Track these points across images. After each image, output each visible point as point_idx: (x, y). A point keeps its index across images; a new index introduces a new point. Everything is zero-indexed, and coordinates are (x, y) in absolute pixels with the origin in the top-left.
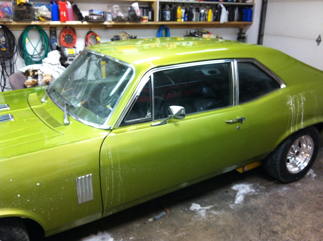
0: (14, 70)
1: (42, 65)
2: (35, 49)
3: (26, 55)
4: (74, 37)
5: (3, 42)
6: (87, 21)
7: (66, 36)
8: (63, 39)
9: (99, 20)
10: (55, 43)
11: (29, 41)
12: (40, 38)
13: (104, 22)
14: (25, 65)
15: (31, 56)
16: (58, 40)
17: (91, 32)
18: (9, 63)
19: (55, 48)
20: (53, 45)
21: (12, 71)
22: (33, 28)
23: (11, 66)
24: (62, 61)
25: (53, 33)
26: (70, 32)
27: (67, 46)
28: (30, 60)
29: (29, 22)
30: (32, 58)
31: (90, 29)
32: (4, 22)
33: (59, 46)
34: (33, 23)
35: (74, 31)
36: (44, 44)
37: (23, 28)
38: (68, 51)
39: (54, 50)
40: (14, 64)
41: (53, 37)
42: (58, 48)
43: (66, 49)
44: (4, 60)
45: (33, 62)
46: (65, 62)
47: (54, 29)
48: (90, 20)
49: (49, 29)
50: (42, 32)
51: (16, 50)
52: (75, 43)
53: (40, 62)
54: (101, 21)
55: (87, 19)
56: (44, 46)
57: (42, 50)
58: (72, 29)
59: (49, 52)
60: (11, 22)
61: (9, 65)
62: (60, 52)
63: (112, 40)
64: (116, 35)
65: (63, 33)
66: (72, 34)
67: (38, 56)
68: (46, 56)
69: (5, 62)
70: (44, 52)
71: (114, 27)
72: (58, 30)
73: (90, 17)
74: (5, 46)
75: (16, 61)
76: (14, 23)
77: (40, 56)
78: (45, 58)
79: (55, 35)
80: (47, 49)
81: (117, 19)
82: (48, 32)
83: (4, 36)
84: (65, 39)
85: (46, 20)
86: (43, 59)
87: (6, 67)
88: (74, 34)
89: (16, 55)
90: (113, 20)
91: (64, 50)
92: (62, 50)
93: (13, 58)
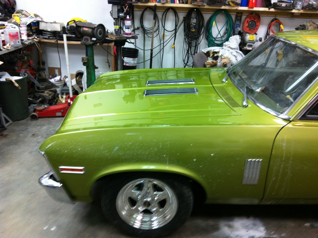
0: (197, 49)
1: (223, 48)
2: (219, 33)
3: (210, 37)
4: (257, 24)
5: (194, 23)
6: (275, 8)
7: (250, 22)
8: (247, 25)
9: (288, 7)
10: (238, 28)
11: (215, 24)
12: (226, 22)
13: (292, 10)
14: (207, 46)
15: (214, 38)
16: (241, 25)
17: (276, 19)
18: (195, 43)
19: (237, 33)
20: (236, 30)
21: (196, 51)
22: (222, 12)
23: (196, 46)
24: (241, 46)
25: (239, 18)
26: (254, 19)
27: (249, 32)
28: (212, 43)
29: (219, 7)
30: (214, 41)
31: (276, 17)
32: (199, 6)
33: (242, 31)
34: (223, 7)
35: (259, 17)
36: (228, 28)
37: (213, 11)
38: (249, 37)
39: (236, 35)
40: (198, 44)
41: (238, 23)
42: (240, 34)
43: (247, 34)
44: (191, 40)
45: (215, 44)
46: (243, 48)
47: (241, 14)
48: (278, 7)
49: (235, 14)
50: (229, 17)
51: (203, 32)
52: (257, 29)
53: (221, 45)
54: (290, 8)
55: (275, 6)
56: (228, 31)
57: (225, 33)
58: (258, 15)
59: (231, 36)
60: (204, 6)
61: (194, 45)
62: (242, 37)
63: (297, 29)
64: (302, 24)
65: (248, 19)
66: (256, 21)
67: (220, 39)
68: (227, 40)
69: (192, 42)
70: (226, 36)
71: (301, 16)
72: (244, 15)
73: (278, 4)
74: (195, 27)
75: (200, 42)
76: (207, 7)
77: (222, 39)
78: (226, 42)
79: (240, 20)
80: (230, 34)
81: (307, 8)
82: (234, 17)
83: (196, 18)
84: (248, 24)
85: (235, 5)
86: (225, 42)
87: (192, 47)
88: (258, 21)
89: (202, 36)
90: (303, 8)
91: (246, 35)
92: (243, 36)
93: (199, 39)
